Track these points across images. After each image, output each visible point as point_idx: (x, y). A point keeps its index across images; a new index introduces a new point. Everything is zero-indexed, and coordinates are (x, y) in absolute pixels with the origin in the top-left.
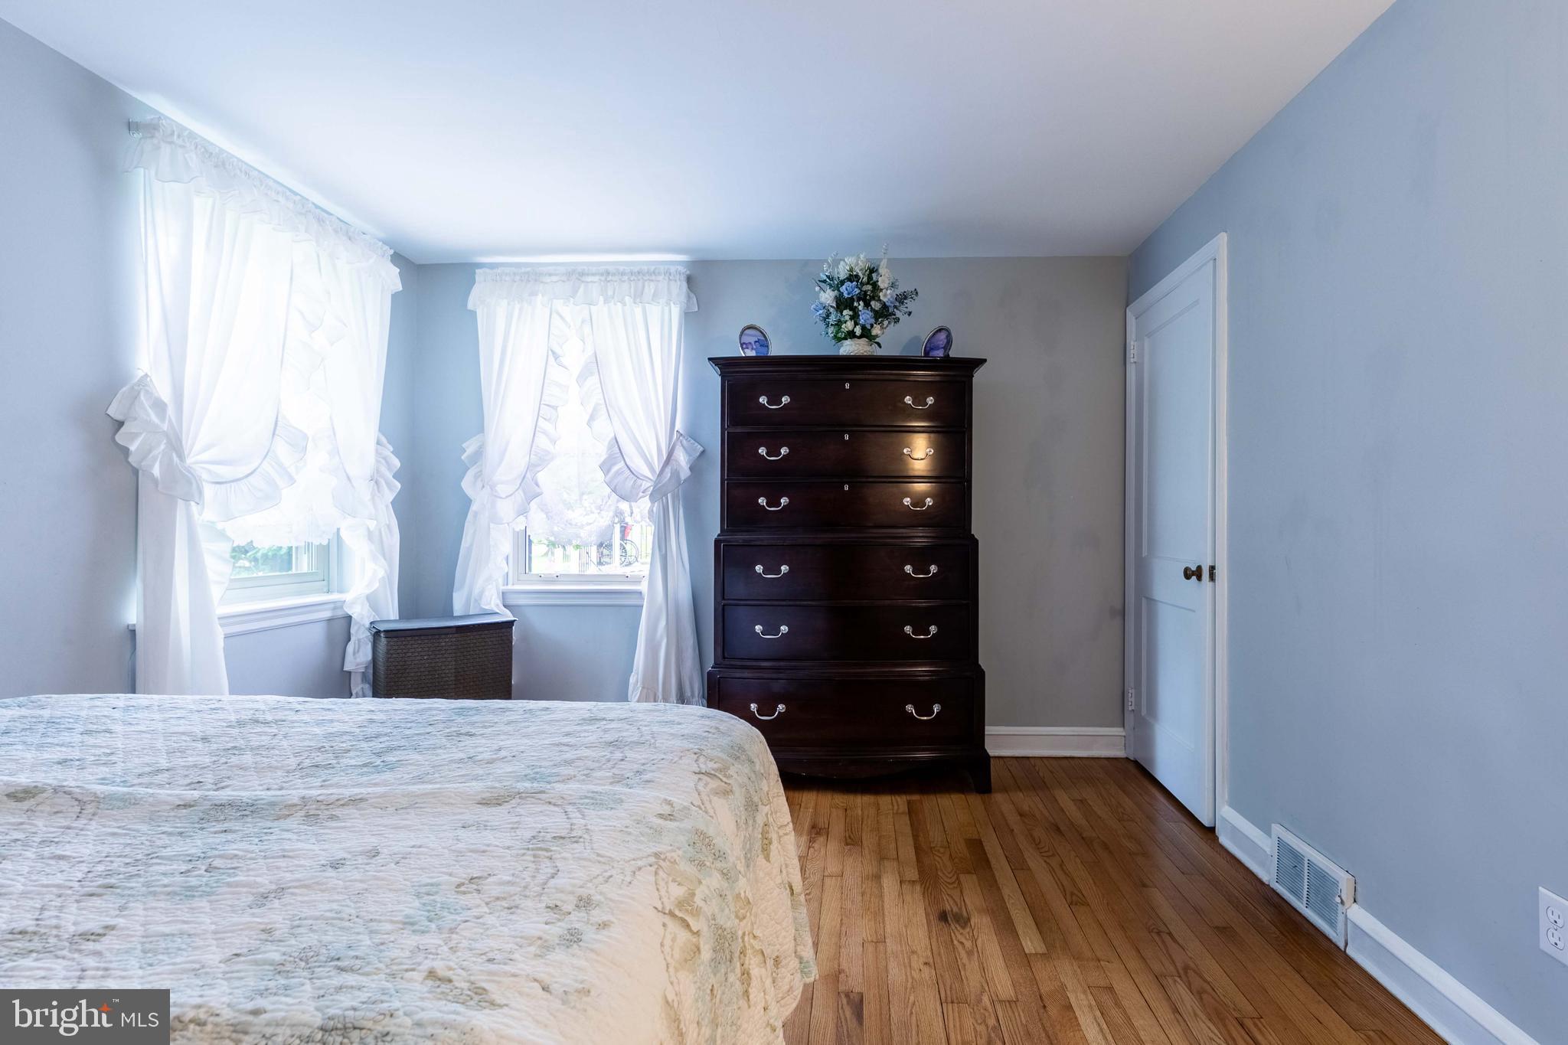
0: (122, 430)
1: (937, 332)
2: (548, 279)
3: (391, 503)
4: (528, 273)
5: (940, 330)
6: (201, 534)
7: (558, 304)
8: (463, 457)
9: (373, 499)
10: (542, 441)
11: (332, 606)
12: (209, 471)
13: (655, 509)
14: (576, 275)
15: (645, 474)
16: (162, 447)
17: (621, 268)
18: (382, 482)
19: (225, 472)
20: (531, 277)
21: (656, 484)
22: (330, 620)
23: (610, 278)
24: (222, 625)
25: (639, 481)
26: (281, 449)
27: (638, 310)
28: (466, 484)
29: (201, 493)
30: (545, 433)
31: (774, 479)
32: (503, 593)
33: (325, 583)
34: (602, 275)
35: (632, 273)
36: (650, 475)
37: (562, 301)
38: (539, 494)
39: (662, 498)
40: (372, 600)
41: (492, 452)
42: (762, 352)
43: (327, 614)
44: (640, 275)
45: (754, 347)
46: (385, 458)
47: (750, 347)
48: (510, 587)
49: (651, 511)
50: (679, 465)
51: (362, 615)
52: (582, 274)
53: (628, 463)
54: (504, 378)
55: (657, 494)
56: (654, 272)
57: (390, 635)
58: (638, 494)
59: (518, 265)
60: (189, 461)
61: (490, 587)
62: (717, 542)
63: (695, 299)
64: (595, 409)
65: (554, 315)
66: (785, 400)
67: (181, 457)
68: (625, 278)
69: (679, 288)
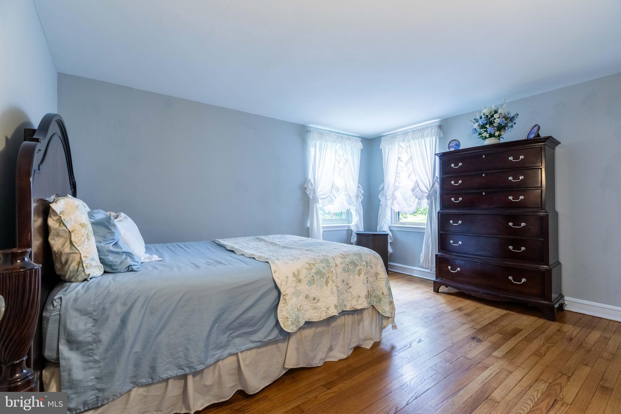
0: (307, 190)
1: (534, 126)
2: (398, 136)
3: (361, 202)
4: (393, 136)
5: (535, 126)
6: (318, 210)
7: (401, 143)
8: (379, 189)
9: (356, 201)
10: (397, 184)
11: (348, 227)
12: (320, 197)
13: (429, 202)
14: (406, 133)
15: (425, 191)
16: (312, 192)
17: (418, 128)
18: (359, 197)
19: (323, 197)
20: (394, 136)
21: (429, 194)
22: (348, 230)
23: (415, 132)
24: (323, 229)
25: (424, 194)
26: (334, 191)
27: (423, 140)
28: (379, 197)
29: (318, 201)
30: (397, 181)
31: (456, 192)
32: (389, 227)
33: (348, 221)
34: (413, 132)
35: (421, 129)
36: (427, 192)
37: (401, 142)
38: (396, 199)
39: (430, 199)
40: (357, 226)
41: (386, 188)
42: (457, 148)
43: (347, 229)
44: (424, 129)
45: (454, 147)
46: (360, 191)
47: (452, 147)
48: (393, 225)
49: (428, 203)
50: (437, 188)
51: (355, 230)
52: (407, 133)
53: (420, 188)
54: (388, 165)
55: (429, 197)
56: (427, 127)
57: (358, 234)
58: (423, 198)
59: (391, 134)
60: (316, 195)
61: (386, 224)
62: (438, 213)
63: (442, 132)
64: (410, 173)
65: (400, 147)
66: (460, 164)
67: (315, 194)
68: (419, 131)
69: (435, 130)
